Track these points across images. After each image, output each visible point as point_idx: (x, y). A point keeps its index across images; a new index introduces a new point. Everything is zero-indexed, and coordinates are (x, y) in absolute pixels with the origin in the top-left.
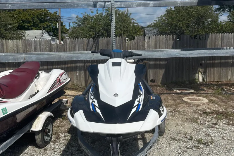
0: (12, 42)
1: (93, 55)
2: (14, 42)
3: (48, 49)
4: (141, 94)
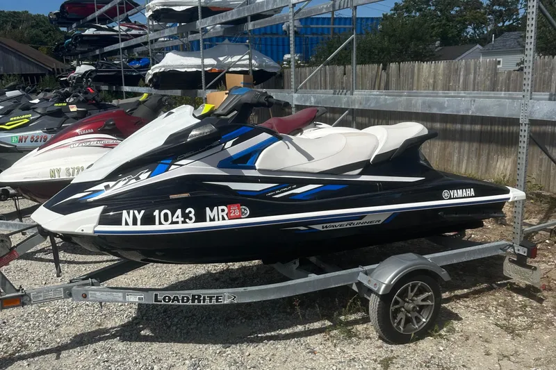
0: (428, 66)
1: (474, 101)
2: (431, 67)
3: (488, 83)
4: (138, 179)
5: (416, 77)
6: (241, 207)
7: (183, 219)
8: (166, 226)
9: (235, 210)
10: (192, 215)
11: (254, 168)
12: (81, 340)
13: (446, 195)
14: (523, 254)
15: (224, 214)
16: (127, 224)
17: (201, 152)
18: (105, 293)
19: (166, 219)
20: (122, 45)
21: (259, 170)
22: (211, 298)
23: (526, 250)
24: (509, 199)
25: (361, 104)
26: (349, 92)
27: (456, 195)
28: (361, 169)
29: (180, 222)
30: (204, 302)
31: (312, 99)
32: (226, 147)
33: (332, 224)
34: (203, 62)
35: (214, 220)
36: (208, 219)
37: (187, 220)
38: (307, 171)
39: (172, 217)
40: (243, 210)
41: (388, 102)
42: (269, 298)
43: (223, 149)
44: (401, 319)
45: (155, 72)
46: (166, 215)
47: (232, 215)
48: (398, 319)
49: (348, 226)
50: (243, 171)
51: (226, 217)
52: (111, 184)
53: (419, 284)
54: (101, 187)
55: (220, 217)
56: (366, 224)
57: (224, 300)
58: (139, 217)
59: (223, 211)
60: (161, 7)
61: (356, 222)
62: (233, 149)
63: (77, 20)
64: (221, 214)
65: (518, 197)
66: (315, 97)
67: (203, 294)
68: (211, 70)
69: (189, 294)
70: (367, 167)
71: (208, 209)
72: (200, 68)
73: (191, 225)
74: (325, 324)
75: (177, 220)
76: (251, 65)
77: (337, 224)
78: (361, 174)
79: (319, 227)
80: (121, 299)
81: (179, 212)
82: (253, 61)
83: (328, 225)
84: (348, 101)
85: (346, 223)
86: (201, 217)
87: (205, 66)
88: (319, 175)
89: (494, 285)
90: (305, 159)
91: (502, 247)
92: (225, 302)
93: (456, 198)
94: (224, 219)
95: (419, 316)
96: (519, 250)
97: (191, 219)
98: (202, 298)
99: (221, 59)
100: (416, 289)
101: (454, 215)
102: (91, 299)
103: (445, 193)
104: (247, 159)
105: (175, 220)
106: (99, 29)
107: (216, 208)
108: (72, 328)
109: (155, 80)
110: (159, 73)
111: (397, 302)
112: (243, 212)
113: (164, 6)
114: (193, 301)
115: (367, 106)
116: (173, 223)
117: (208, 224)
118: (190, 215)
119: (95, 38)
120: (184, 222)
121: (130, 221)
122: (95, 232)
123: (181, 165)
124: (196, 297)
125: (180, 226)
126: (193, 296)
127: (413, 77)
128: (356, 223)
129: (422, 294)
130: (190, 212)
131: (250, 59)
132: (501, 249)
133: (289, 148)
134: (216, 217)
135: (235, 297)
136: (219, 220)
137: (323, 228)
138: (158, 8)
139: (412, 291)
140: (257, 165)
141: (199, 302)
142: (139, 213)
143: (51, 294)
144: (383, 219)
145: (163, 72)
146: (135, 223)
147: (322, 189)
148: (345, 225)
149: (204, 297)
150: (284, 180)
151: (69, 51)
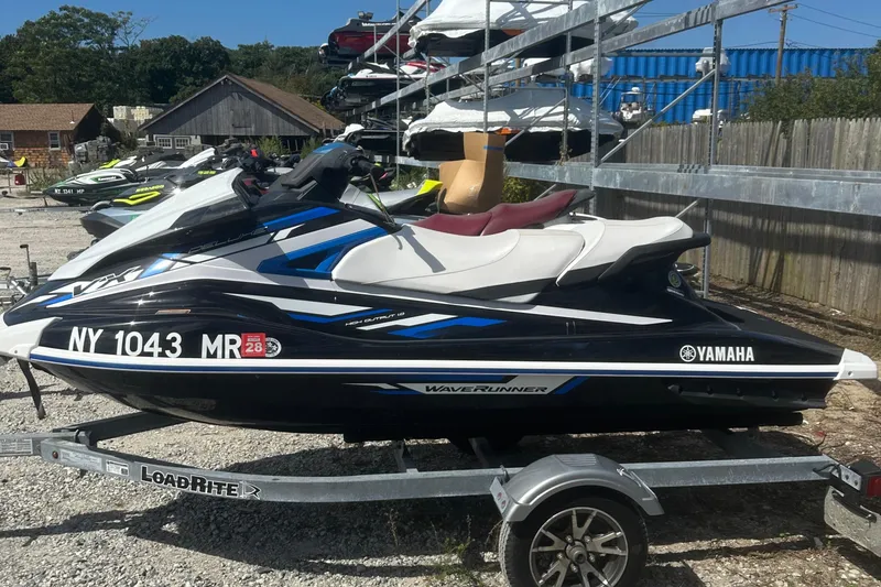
1: (859, 186)
4: (121, 279)
5: (836, 146)
6: (267, 339)
7: (160, 350)
8: (133, 359)
9: (255, 343)
10: (176, 345)
11: (329, 277)
12: (78, 524)
13: (688, 354)
14: (853, 486)
15: (235, 348)
16: (75, 349)
17: (231, 243)
18: (80, 455)
19: (134, 347)
20: (399, 94)
21: (338, 281)
22: (220, 486)
23: (858, 478)
24: (835, 374)
25: (685, 187)
26: (702, 168)
27: (710, 356)
28: (535, 294)
29: (156, 354)
30: (209, 491)
31: (618, 178)
32: (275, 239)
33: (446, 385)
34: (486, 118)
35: (214, 356)
36: (204, 353)
37: (168, 352)
38: (426, 289)
39: (144, 345)
40: (270, 345)
41: (726, 185)
42: (315, 500)
43: (271, 241)
44: (558, 573)
45: (413, 132)
46: (134, 340)
47: (248, 350)
48: (550, 572)
49: (479, 392)
50: (306, 280)
51: (236, 352)
52: (84, 284)
53: (594, 514)
54: (69, 288)
55: (227, 353)
56: (516, 392)
57: (240, 494)
58: (94, 339)
59: (233, 342)
60: (428, 32)
61: (495, 386)
62: (288, 242)
63: (353, 57)
64: (228, 347)
65: (855, 372)
66: (621, 174)
67: (208, 478)
68: (500, 130)
69: (188, 475)
70: (548, 291)
71: (205, 337)
72: (481, 127)
73: (174, 360)
74: (449, 560)
75: (150, 350)
76: (566, 122)
77: (456, 386)
78: (533, 303)
79: (420, 388)
80: (99, 468)
81: (155, 337)
82: (571, 117)
83: (438, 386)
84: (667, 183)
85: (475, 385)
86: (191, 349)
87: (488, 124)
88: (450, 298)
89: (817, 540)
90: (428, 269)
91: (818, 467)
92: (242, 496)
93: (710, 362)
94: (232, 355)
95: (596, 573)
96: (847, 477)
97: (174, 350)
98: (206, 484)
99: (518, 112)
100: (589, 521)
101: (705, 395)
102: (62, 460)
103: (686, 351)
104: (318, 260)
105: (147, 349)
106: (376, 70)
107: (220, 337)
108: (82, 503)
109: (413, 145)
110: (419, 134)
111: (545, 541)
112: (270, 349)
113: (433, 29)
114: (194, 488)
115: (694, 191)
116: (143, 354)
117: (203, 362)
118: (174, 344)
119: (370, 84)
120: (162, 355)
121: (80, 345)
122: (32, 356)
123: (192, 263)
124: (199, 481)
125: (156, 361)
126: (194, 479)
127: (830, 147)
128: (495, 388)
129: (605, 533)
130: (174, 339)
131: (566, 113)
132: (814, 470)
133: (401, 248)
134: (220, 353)
135: (258, 490)
136: (223, 357)
137: (428, 389)
138: (424, 33)
139: (580, 524)
140: (335, 274)
141: (203, 489)
142: (95, 332)
143: (14, 447)
144: (551, 385)
145: (425, 132)
146: (86, 349)
147: (453, 323)
148: (473, 389)
149: (210, 483)
150: (382, 302)
151: (337, 103)
